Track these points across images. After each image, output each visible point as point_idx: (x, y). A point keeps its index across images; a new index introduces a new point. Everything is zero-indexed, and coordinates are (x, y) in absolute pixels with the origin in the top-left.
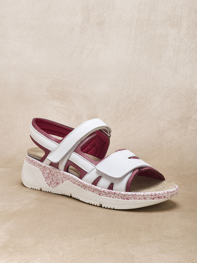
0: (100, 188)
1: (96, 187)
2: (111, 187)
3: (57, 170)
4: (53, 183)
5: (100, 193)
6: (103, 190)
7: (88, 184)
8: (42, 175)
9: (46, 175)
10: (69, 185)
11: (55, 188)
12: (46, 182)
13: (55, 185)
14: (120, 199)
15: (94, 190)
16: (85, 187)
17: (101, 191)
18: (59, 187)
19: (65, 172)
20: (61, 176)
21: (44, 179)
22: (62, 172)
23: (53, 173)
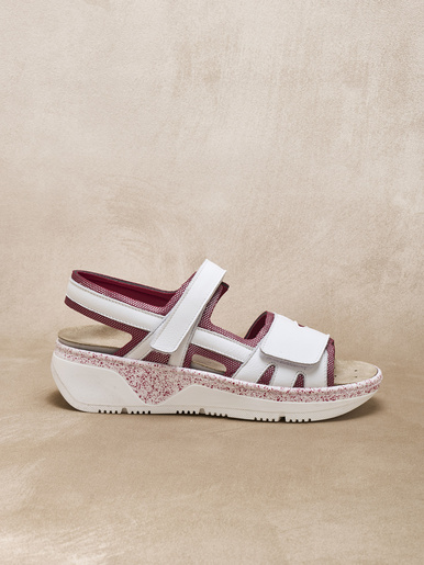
0: (279, 388)
1: (270, 387)
2: (300, 383)
3: (167, 368)
4: (156, 393)
5: (279, 396)
6: (286, 389)
7: (251, 384)
8: (126, 382)
9: (136, 381)
10: (197, 392)
11: (162, 403)
12: (137, 395)
13: (161, 396)
14: (321, 402)
15: (264, 394)
16: (242, 390)
17: (281, 393)
18: (169, 399)
19: (186, 369)
20: (177, 378)
21: (131, 389)
22: (179, 369)
23: (154, 375)
